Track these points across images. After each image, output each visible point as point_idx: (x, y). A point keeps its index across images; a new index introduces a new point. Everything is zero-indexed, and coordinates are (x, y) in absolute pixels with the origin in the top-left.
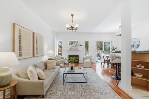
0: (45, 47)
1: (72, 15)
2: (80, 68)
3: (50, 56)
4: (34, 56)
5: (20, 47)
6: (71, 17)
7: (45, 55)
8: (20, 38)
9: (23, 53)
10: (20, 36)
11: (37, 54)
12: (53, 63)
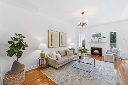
0: (69, 40)
1: (83, 13)
2: (88, 59)
3: (72, 47)
4: (60, 46)
5: (51, 41)
6: (82, 14)
7: (69, 46)
8: (51, 37)
9: (53, 44)
10: (51, 36)
11: (62, 45)
12: (71, 52)
